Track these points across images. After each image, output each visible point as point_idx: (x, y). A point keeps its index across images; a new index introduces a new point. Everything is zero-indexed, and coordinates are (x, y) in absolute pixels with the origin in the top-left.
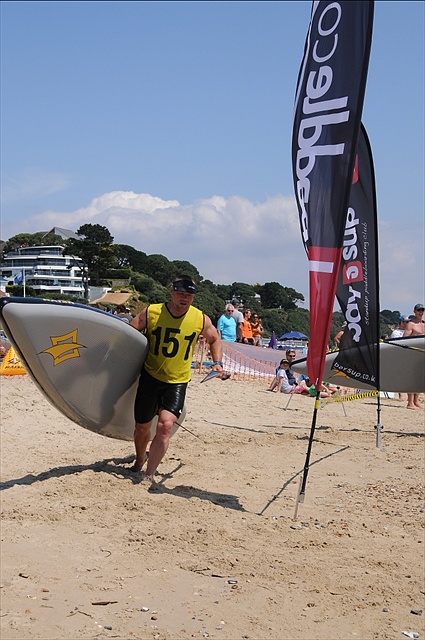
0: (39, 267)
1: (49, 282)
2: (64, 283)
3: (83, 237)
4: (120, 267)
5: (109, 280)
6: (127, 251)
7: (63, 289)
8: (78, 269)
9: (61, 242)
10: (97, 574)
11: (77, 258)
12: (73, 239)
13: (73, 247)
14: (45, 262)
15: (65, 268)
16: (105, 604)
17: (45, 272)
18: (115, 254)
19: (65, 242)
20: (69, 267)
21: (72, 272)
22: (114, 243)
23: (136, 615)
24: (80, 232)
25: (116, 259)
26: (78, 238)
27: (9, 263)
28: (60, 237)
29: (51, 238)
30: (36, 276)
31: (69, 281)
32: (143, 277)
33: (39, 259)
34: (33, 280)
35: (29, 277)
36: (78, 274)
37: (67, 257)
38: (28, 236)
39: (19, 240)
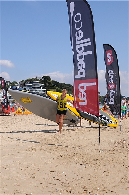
0: (33, 87)
1: (36, 91)
2: (39, 91)
3: (44, 79)
4: (53, 86)
5: (50, 90)
6: (55, 82)
7: (39, 92)
8: (43, 87)
9: (38, 80)
10: (51, 164)
11: (42, 84)
12: (41, 80)
13: (41, 81)
14: (34, 85)
15: (39, 87)
16: (53, 172)
17: (34, 88)
18: (52, 83)
19: (39, 80)
20: (41, 87)
21: (41, 88)
22: (51, 80)
23: (61, 174)
24: (43, 78)
25: (52, 84)
26: (42, 79)
27: (26, 86)
28: (38, 79)
29: (36, 79)
30: (32, 89)
31: (40, 90)
32: (59, 88)
33: (33, 85)
34: (32, 90)
35: (31, 89)
36: (43, 88)
37: (40, 84)
38: (30, 79)
39: (28, 80)
